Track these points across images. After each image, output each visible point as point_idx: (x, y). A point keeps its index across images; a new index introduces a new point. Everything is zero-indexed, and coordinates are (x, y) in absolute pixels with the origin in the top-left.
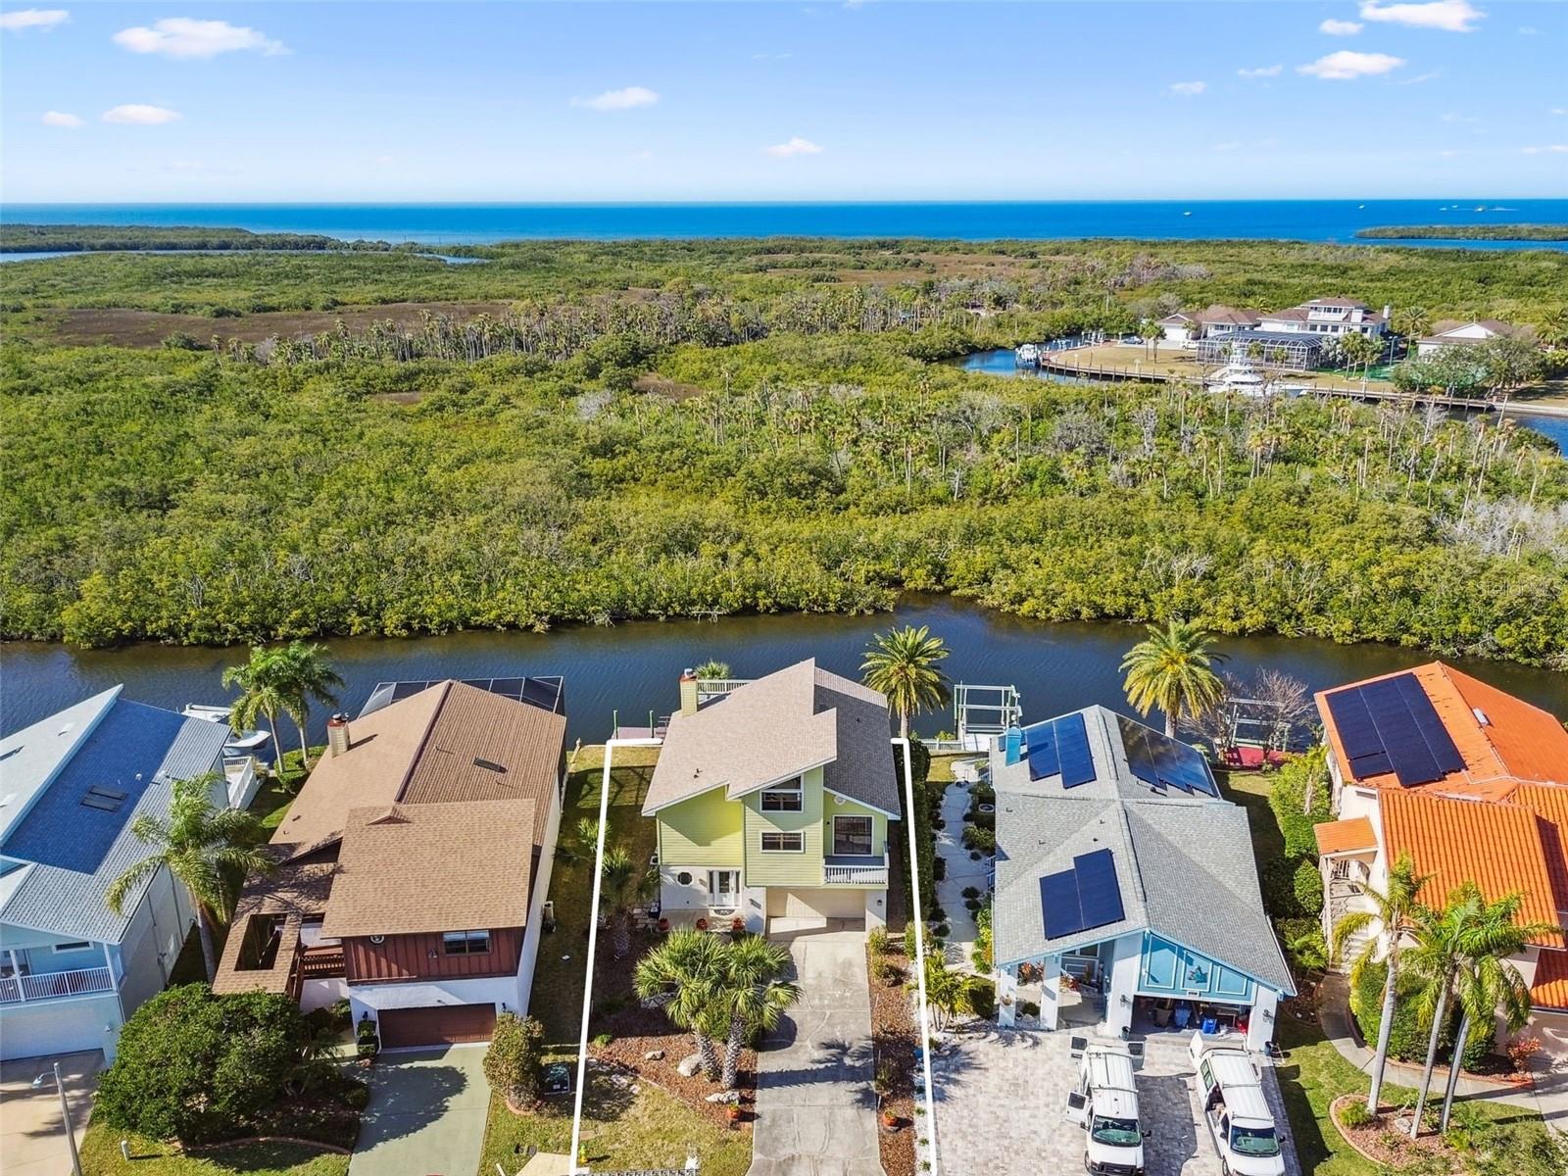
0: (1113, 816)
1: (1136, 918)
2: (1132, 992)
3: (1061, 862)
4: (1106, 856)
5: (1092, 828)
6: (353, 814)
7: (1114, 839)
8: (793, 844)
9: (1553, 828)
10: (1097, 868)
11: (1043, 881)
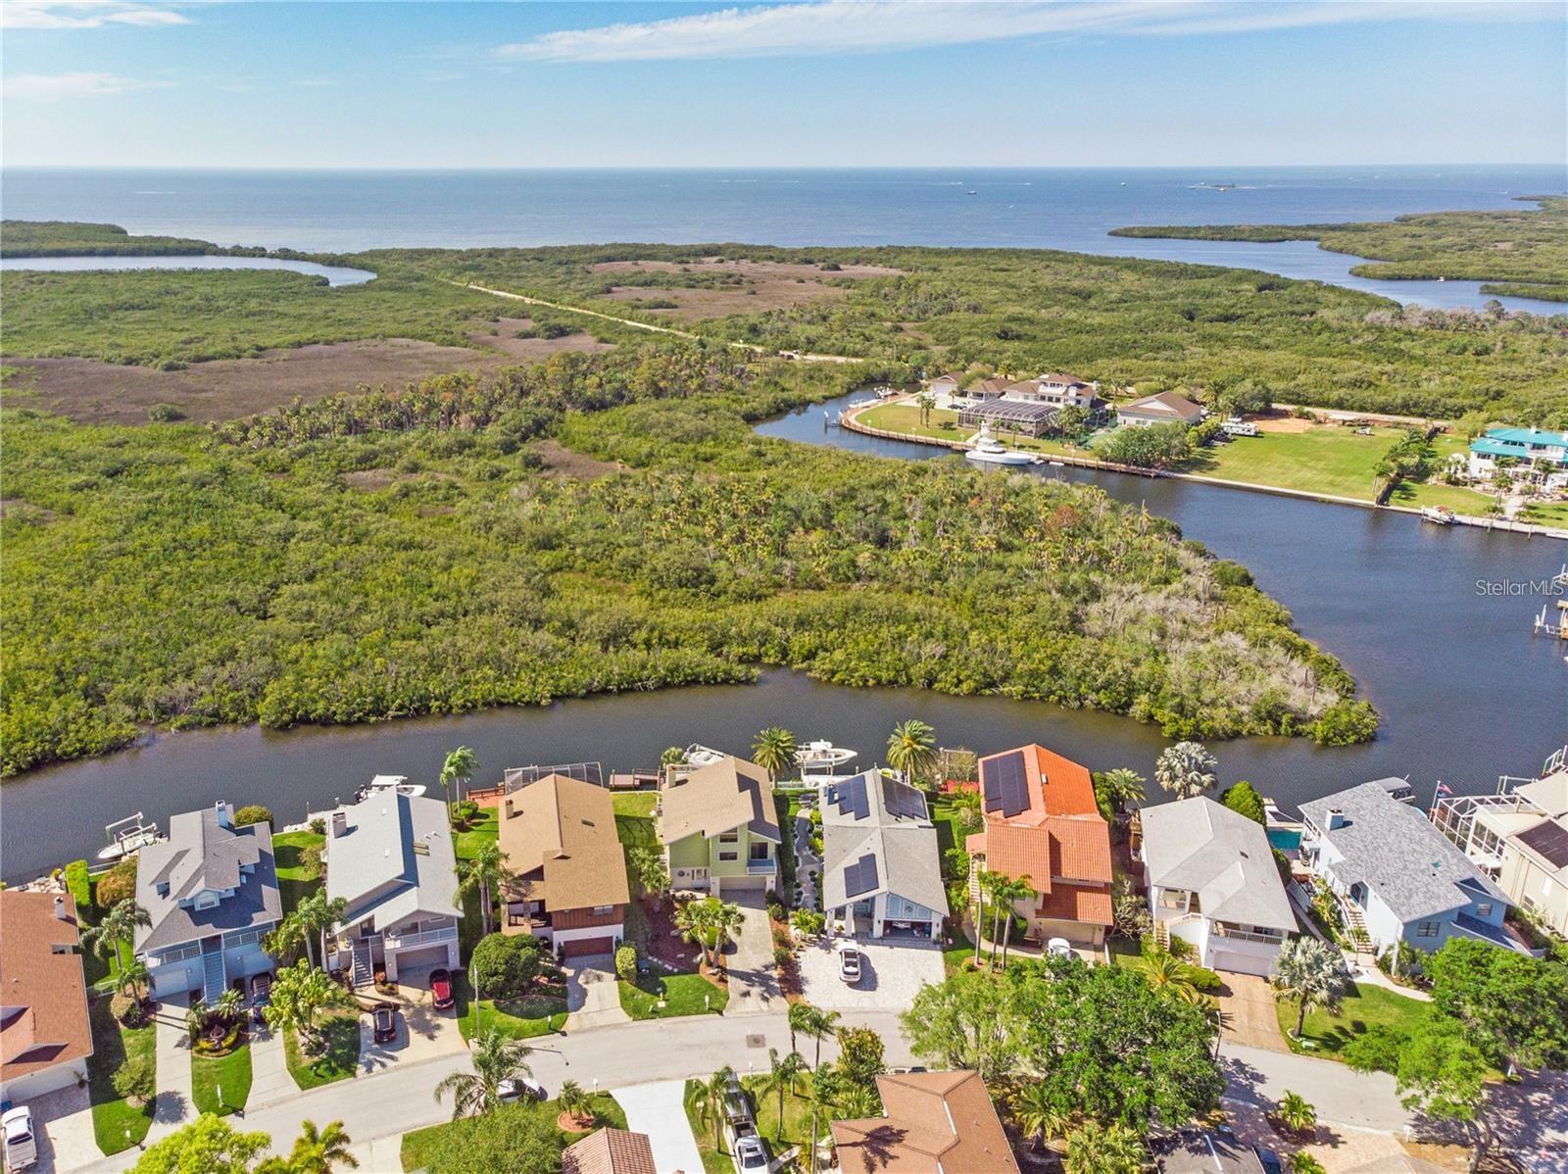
0: (877, 836)
1: (884, 886)
2: (883, 918)
3: (853, 860)
4: (873, 856)
5: (866, 843)
6: (545, 854)
7: (876, 849)
8: (734, 857)
9: (1059, 844)
10: (869, 861)
11: (846, 870)
